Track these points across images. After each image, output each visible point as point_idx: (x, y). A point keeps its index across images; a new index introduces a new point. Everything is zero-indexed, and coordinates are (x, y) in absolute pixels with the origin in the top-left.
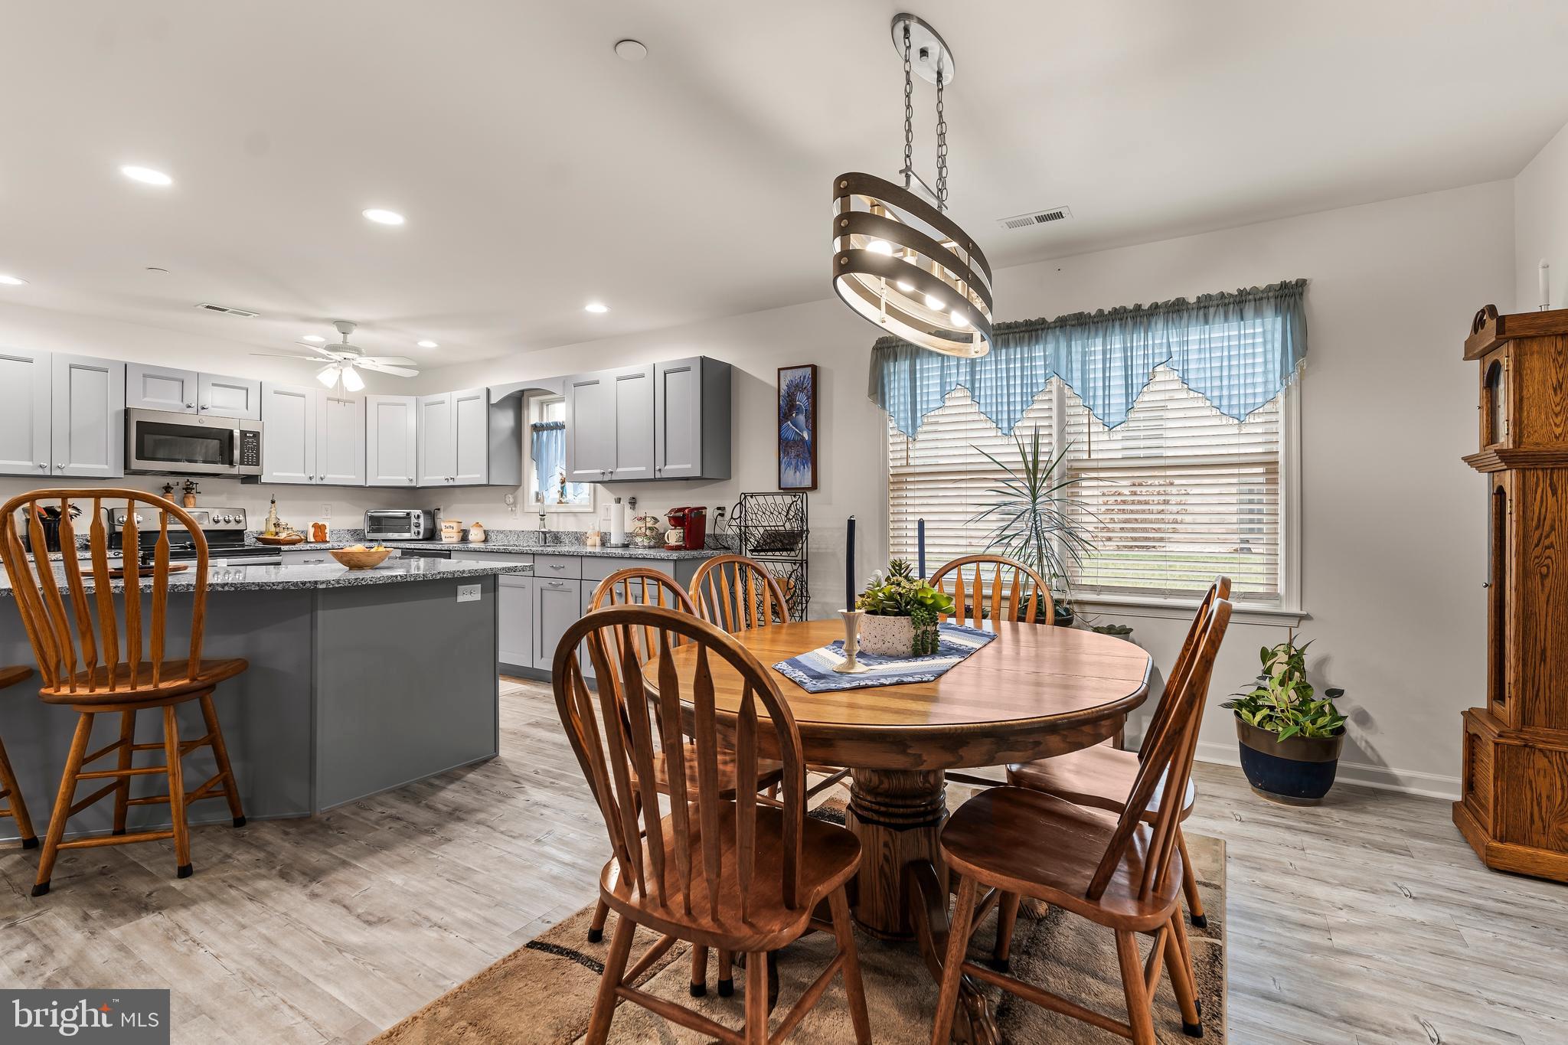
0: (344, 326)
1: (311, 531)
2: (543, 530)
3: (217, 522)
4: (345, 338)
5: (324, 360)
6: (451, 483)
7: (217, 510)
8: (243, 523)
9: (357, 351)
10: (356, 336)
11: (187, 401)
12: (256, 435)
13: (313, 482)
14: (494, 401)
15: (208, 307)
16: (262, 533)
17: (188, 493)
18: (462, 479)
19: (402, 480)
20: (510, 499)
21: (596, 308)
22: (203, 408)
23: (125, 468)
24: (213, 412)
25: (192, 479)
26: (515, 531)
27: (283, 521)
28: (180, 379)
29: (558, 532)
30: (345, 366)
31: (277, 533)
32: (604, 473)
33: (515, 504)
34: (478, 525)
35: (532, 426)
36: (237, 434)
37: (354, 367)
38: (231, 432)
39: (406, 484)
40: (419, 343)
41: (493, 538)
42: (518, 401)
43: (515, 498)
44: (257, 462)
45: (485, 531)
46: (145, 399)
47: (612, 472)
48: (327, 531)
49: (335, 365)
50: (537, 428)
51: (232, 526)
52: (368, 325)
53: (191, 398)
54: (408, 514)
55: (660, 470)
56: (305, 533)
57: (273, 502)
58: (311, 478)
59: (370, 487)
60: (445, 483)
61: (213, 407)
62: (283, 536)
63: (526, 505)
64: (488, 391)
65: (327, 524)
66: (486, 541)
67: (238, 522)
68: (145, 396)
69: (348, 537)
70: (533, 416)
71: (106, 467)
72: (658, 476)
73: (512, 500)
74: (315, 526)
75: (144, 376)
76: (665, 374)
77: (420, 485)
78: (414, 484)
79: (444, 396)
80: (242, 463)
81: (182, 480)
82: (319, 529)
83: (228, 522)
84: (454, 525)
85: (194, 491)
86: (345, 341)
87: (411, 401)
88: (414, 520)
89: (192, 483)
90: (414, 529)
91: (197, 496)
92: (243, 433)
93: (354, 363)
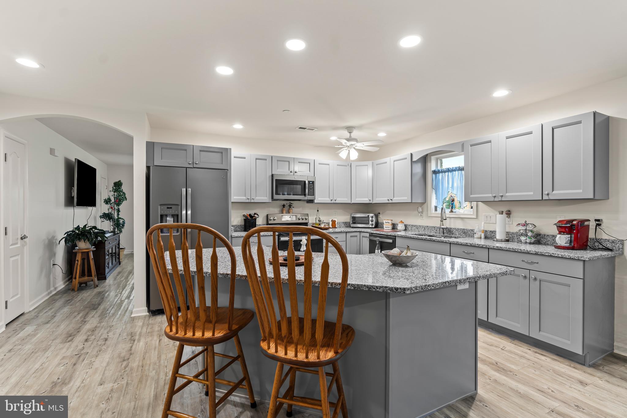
0: (350, 129)
1: (331, 223)
2: (442, 227)
3: (299, 219)
4: (350, 135)
5: (342, 146)
6: (390, 202)
7: (299, 215)
8: (307, 220)
9: (356, 140)
10: (355, 134)
11: (290, 170)
12: (313, 182)
13: (332, 202)
14: (414, 159)
15: (300, 128)
16: (313, 224)
17: (290, 207)
18: (396, 200)
19: (365, 200)
20: (420, 209)
21: (501, 93)
22: (296, 172)
23: (272, 199)
24: (298, 174)
25: (292, 202)
26: (423, 226)
27: (322, 219)
28: (288, 161)
29: (451, 228)
30: (351, 148)
31: (320, 224)
32: (495, 197)
33: (422, 212)
34: (402, 222)
35: (433, 171)
36: (307, 182)
37: (354, 148)
38: (305, 182)
39: (368, 202)
40: (378, 135)
41: (410, 229)
42: (425, 160)
43: (422, 209)
44: (313, 194)
45: (405, 225)
46: (278, 170)
47: (502, 196)
48: (336, 223)
49: (346, 148)
50: (435, 172)
51: (304, 221)
52: (360, 127)
53: (291, 169)
54: (368, 216)
55: (548, 194)
56: (328, 224)
57: (318, 211)
58: (331, 200)
59: (353, 203)
60: (387, 202)
61: (299, 172)
62: (322, 226)
63: (429, 212)
64: (412, 154)
65: (336, 220)
66: (405, 230)
67: (306, 219)
68: (277, 169)
69: (343, 225)
70: (433, 166)
71: (266, 198)
72: (545, 197)
73: (421, 210)
74: (332, 221)
75: (278, 161)
76: (553, 129)
77: (374, 202)
78: (371, 202)
79: (387, 160)
80: (309, 195)
81: (288, 202)
82: (333, 222)
83: (303, 219)
84: (390, 221)
85: (292, 207)
86: (350, 137)
87: (370, 163)
88: (370, 219)
89: (291, 203)
90: (370, 223)
91: (293, 208)
92: (309, 182)
93: (354, 146)
